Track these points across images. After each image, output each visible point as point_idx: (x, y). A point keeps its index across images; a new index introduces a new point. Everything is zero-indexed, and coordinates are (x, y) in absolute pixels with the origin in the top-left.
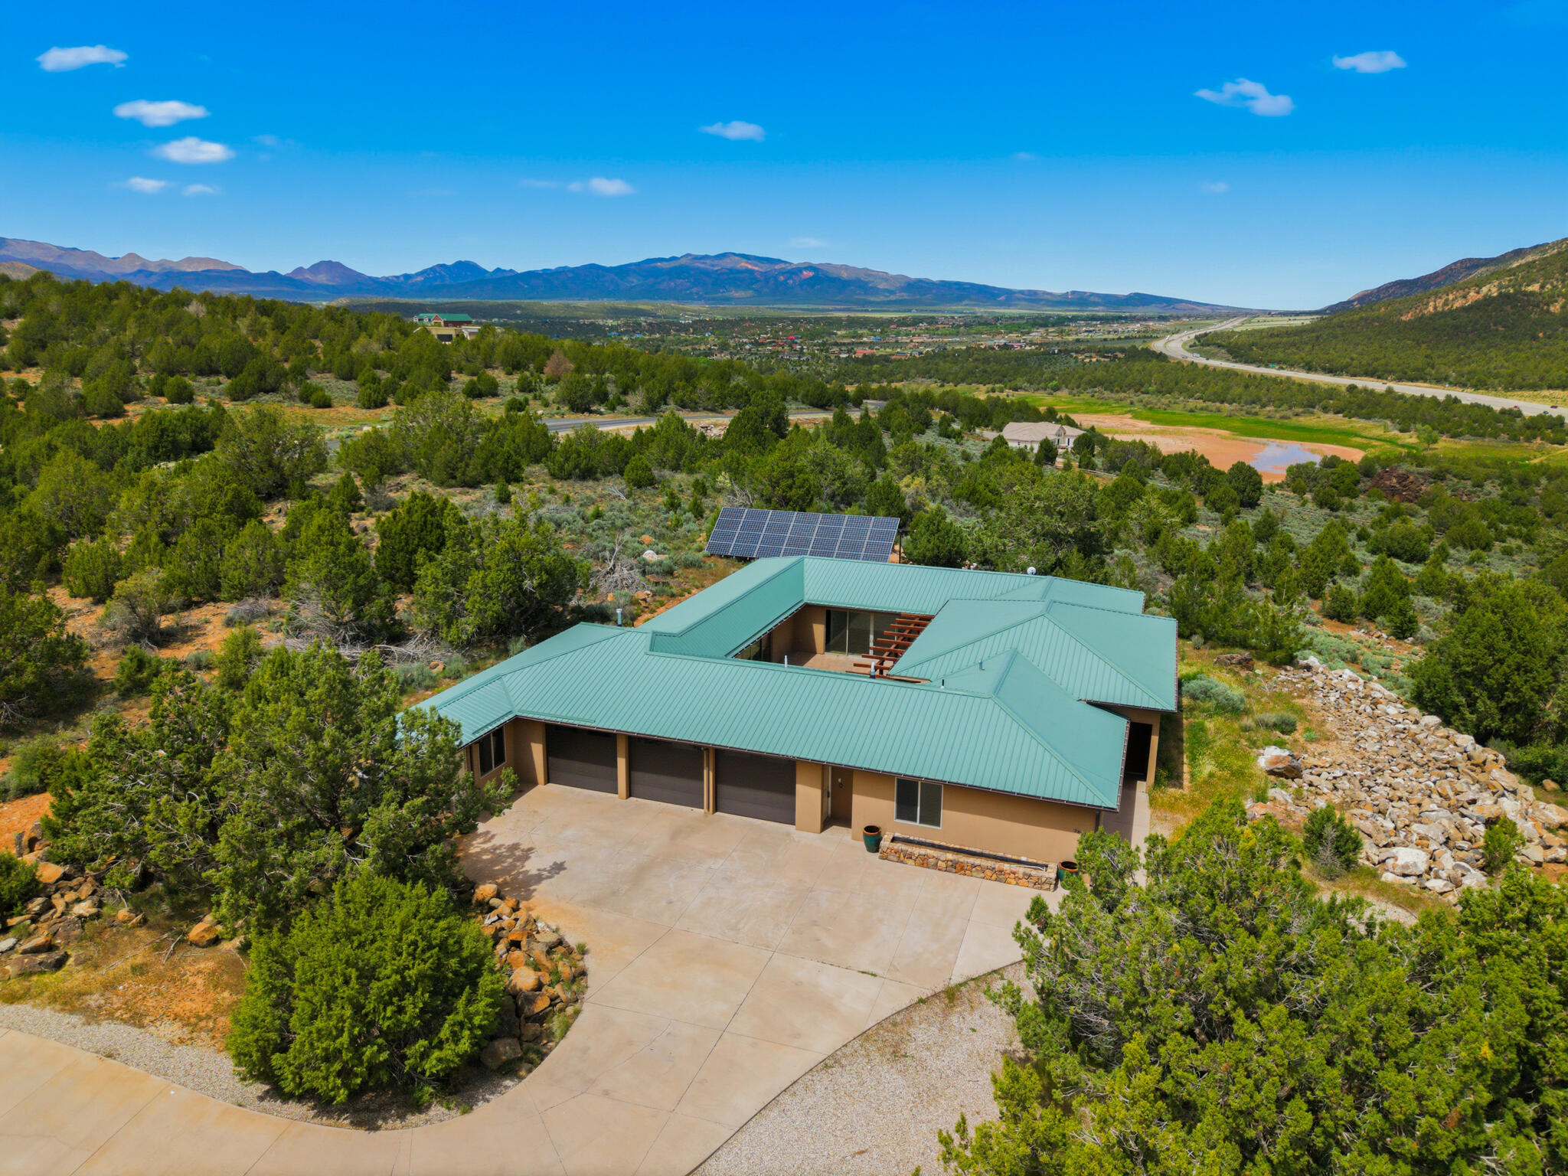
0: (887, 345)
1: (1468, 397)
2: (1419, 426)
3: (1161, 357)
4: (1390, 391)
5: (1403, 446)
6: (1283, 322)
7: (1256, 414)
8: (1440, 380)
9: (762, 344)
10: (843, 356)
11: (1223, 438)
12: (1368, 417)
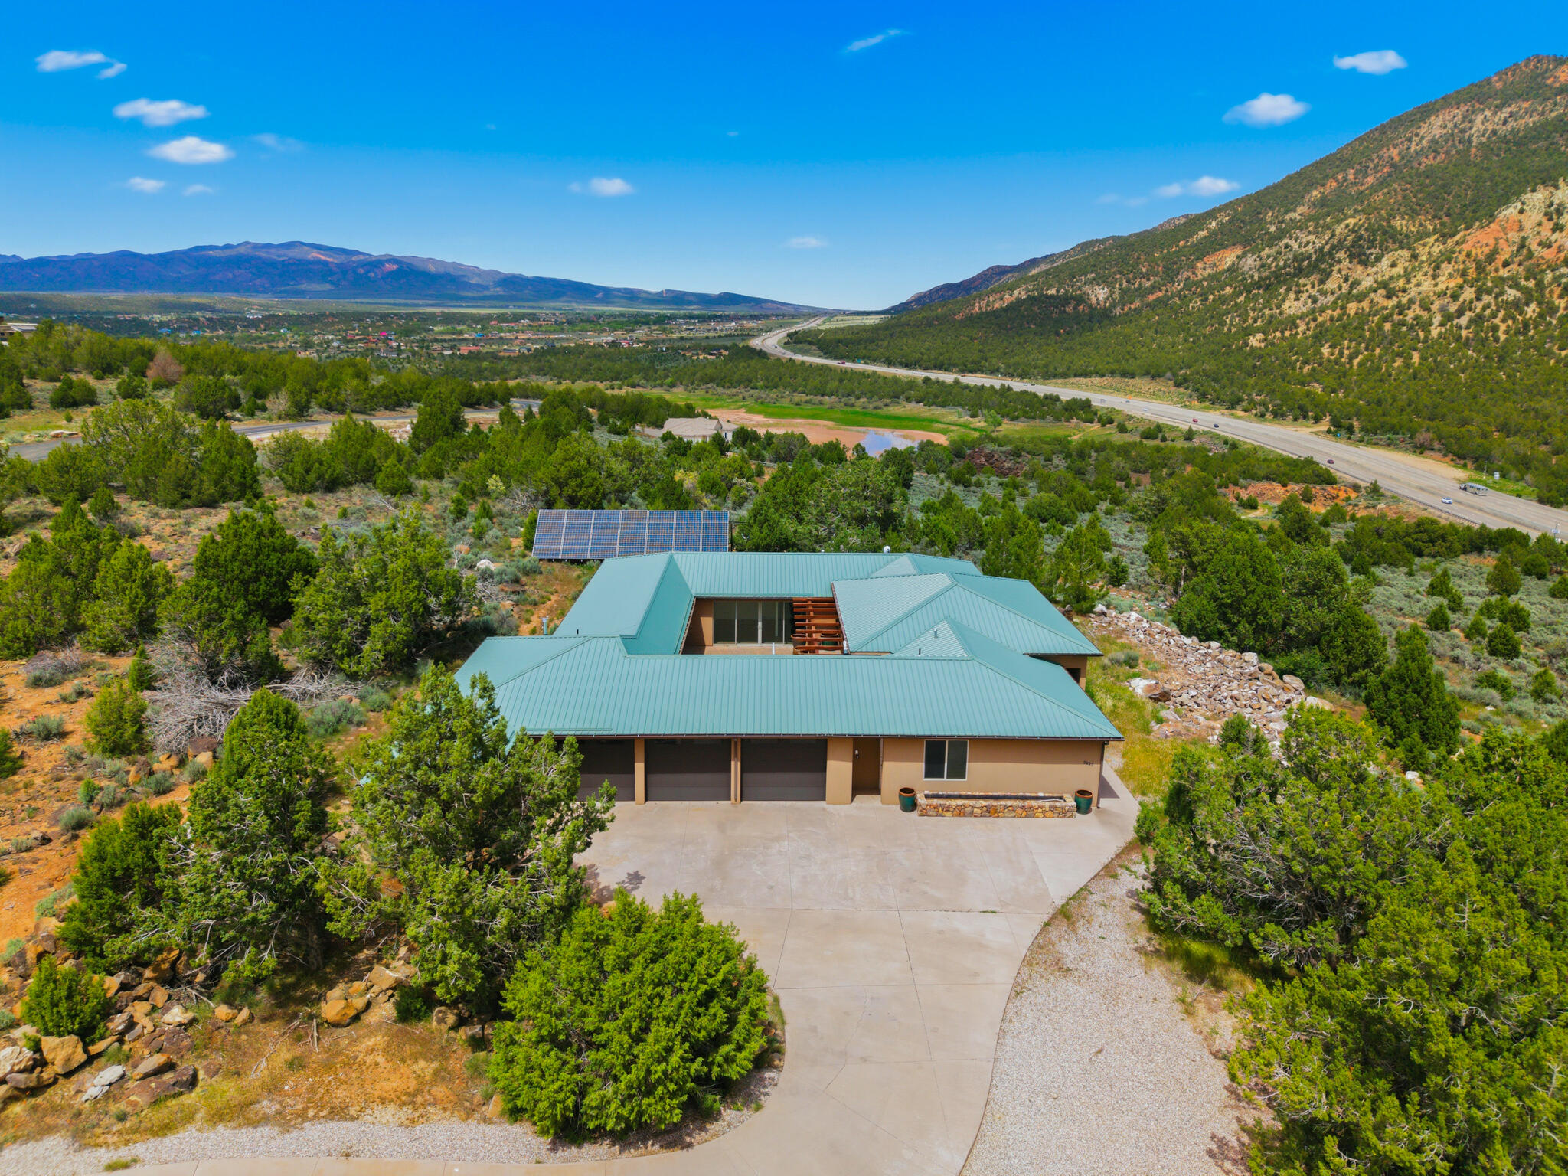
0: (491, 342)
1: (1018, 385)
2: (985, 412)
3: (761, 354)
4: (957, 382)
5: (975, 429)
6: (857, 321)
7: (853, 405)
8: (994, 372)
9: (352, 341)
10: (447, 353)
11: (830, 428)
12: (943, 405)
